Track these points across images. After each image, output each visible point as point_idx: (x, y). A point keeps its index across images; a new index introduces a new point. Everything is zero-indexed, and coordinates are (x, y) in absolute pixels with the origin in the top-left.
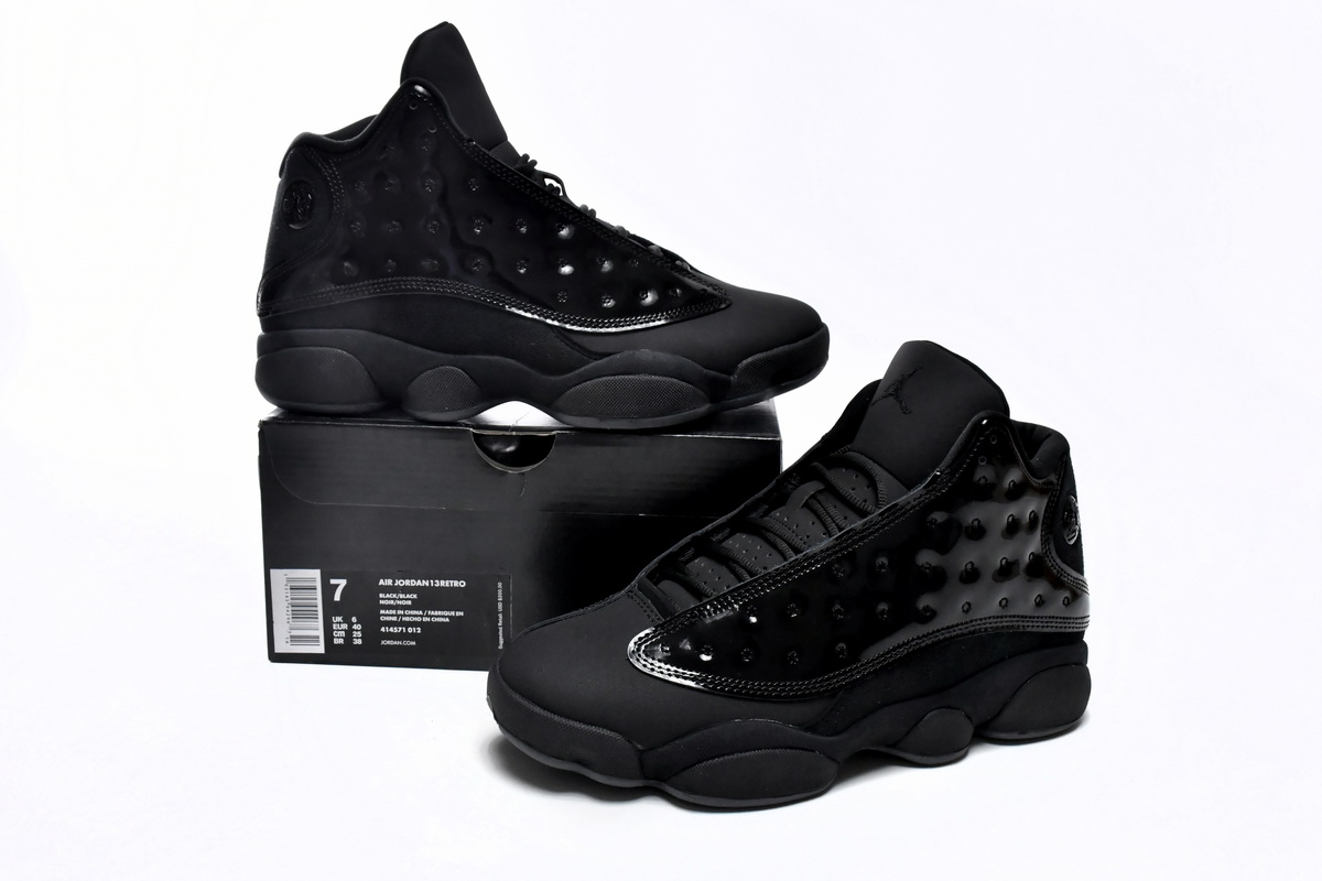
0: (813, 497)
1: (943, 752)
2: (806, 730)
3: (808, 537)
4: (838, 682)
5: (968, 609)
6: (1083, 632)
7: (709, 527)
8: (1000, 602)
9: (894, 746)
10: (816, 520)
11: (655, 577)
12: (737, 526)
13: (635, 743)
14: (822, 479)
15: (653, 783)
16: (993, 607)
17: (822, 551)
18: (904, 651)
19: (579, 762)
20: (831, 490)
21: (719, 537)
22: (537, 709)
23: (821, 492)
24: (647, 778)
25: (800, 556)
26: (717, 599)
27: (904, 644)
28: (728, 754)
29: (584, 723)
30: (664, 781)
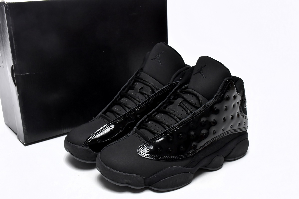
0: (181, 103)
1: (217, 167)
2: (186, 167)
3: (182, 115)
4: (194, 153)
5: (224, 129)
6: (247, 130)
7: (151, 112)
8: (231, 127)
9: (206, 167)
10: (183, 109)
11: (139, 128)
12: (158, 111)
13: (143, 177)
14: (183, 98)
15: (147, 186)
16: (229, 128)
17: (187, 119)
18: (209, 143)
19: (128, 184)
20: (186, 100)
21: (154, 115)
22: (115, 171)
23: (183, 101)
24: (146, 185)
25: (182, 121)
26: (160, 135)
27: (209, 141)
28: (168, 177)
29: (129, 173)
30: (150, 185)
